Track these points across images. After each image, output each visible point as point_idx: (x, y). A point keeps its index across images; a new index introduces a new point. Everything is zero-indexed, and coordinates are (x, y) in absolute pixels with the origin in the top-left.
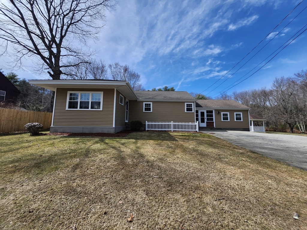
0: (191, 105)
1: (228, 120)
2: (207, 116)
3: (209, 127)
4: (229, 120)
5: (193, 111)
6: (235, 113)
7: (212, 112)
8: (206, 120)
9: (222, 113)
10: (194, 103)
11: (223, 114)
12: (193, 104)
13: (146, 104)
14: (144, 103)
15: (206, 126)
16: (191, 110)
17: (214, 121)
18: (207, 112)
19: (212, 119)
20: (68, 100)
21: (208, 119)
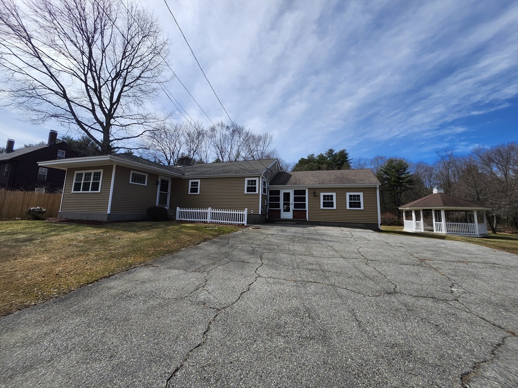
0: (255, 181)
1: (333, 207)
2: (295, 199)
3: (297, 219)
4: (335, 207)
5: (257, 192)
6: (348, 194)
7: (303, 192)
8: (292, 207)
9: (322, 194)
10: (259, 179)
11: (324, 196)
12: (257, 179)
13: (192, 183)
14: (190, 181)
15: (292, 218)
16: (254, 189)
17: (307, 209)
18: (296, 192)
19: (304, 206)
20: (74, 182)
21: (296, 206)
